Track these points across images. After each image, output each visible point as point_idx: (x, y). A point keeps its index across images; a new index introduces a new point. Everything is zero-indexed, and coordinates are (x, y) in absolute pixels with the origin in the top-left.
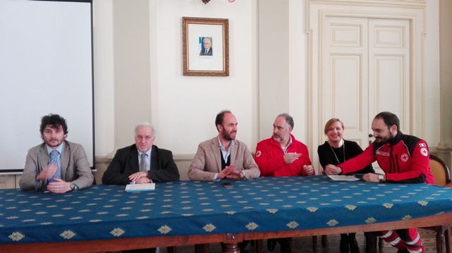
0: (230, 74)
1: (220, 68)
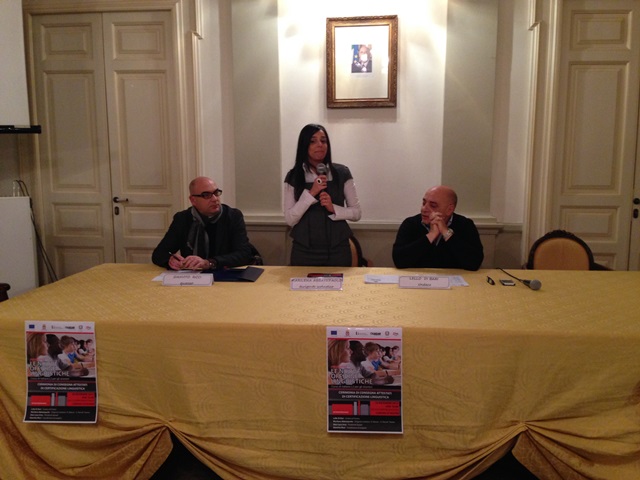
1: (384, 94)
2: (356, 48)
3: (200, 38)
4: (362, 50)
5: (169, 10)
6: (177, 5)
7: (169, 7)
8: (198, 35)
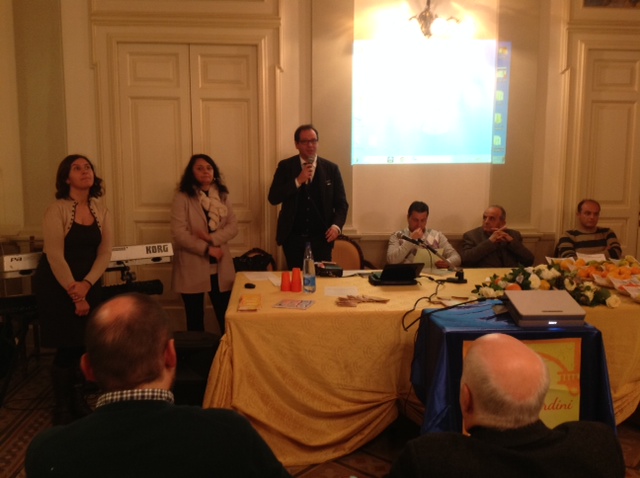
5: (256, 46)
6: (263, 41)
7: (254, 42)
8: (280, 68)
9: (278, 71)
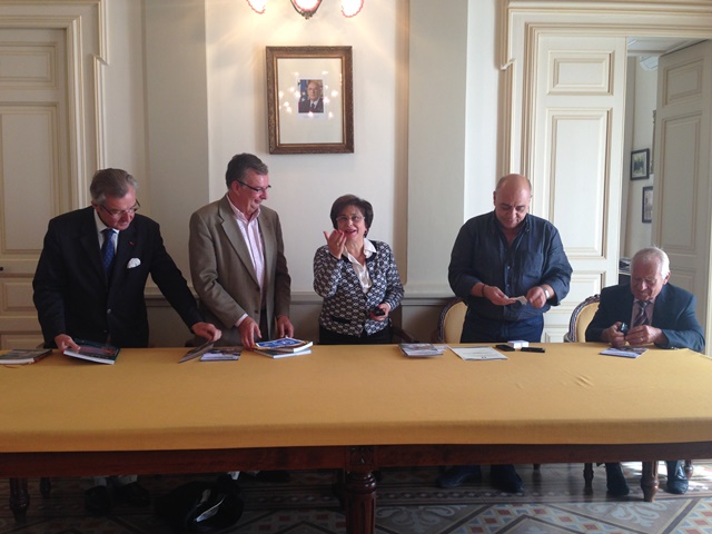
0: (355, 150)
2: (304, 84)
3: (106, 64)
4: (311, 86)
5: (65, 29)
6: (75, 22)
7: (63, 25)
8: (101, 60)
9: (97, 63)
